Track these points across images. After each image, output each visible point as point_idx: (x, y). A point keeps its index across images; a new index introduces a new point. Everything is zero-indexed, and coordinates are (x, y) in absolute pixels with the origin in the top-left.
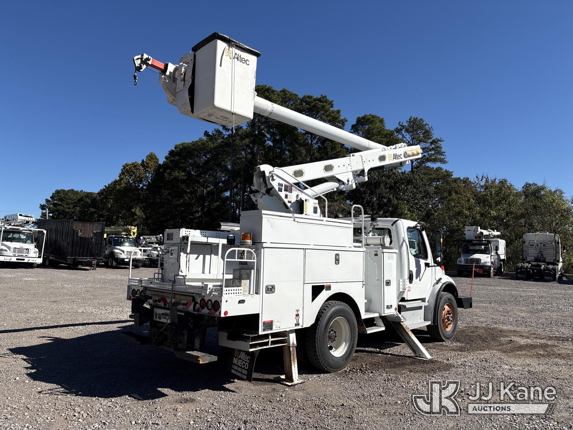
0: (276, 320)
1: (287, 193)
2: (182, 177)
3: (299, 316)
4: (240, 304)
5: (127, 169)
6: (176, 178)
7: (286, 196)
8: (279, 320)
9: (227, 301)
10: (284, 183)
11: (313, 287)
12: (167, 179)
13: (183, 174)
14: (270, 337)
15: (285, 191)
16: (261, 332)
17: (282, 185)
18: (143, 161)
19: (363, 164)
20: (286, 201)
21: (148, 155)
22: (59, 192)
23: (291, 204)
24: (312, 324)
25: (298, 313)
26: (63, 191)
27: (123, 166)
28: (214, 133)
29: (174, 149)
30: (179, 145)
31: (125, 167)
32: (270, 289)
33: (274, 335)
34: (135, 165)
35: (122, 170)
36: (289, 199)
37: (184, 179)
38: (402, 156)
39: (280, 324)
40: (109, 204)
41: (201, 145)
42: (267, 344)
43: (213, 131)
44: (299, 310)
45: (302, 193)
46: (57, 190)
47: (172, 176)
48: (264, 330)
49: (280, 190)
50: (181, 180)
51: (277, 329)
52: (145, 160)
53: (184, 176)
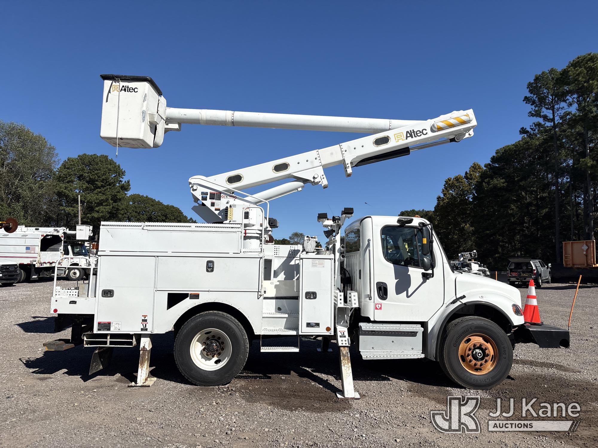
0: (115, 322)
1: (214, 201)
2: (502, 184)
3: (146, 321)
4: (71, 304)
5: (449, 184)
6: (495, 187)
7: (213, 204)
8: (119, 323)
9: (56, 301)
10: (209, 191)
11: (169, 294)
12: (486, 189)
13: (503, 181)
14: (109, 337)
15: (210, 199)
16: (95, 331)
17: (207, 194)
18: (466, 173)
19: (343, 154)
20: (213, 209)
21: (471, 166)
22: (403, 213)
23: (219, 211)
24: (168, 331)
25: (146, 319)
26: (407, 212)
27: (445, 181)
28: (532, 127)
29: (495, 155)
30: (500, 149)
31: (447, 181)
32: (108, 293)
33: (113, 336)
34: (457, 179)
35: (445, 186)
36: (216, 207)
37: (503, 186)
38: (429, 130)
39: (120, 326)
40: (435, 221)
41: (524, 145)
42: (105, 343)
43: (531, 126)
44: (147, 316)
45: (236, 199)
46: (402, 212)
47: (491, 185)
48: (99, 330)
49: (205, 199)
50: (501, 187)
51: (116, 330)
52: (468, 172)
53: (503, 183)
